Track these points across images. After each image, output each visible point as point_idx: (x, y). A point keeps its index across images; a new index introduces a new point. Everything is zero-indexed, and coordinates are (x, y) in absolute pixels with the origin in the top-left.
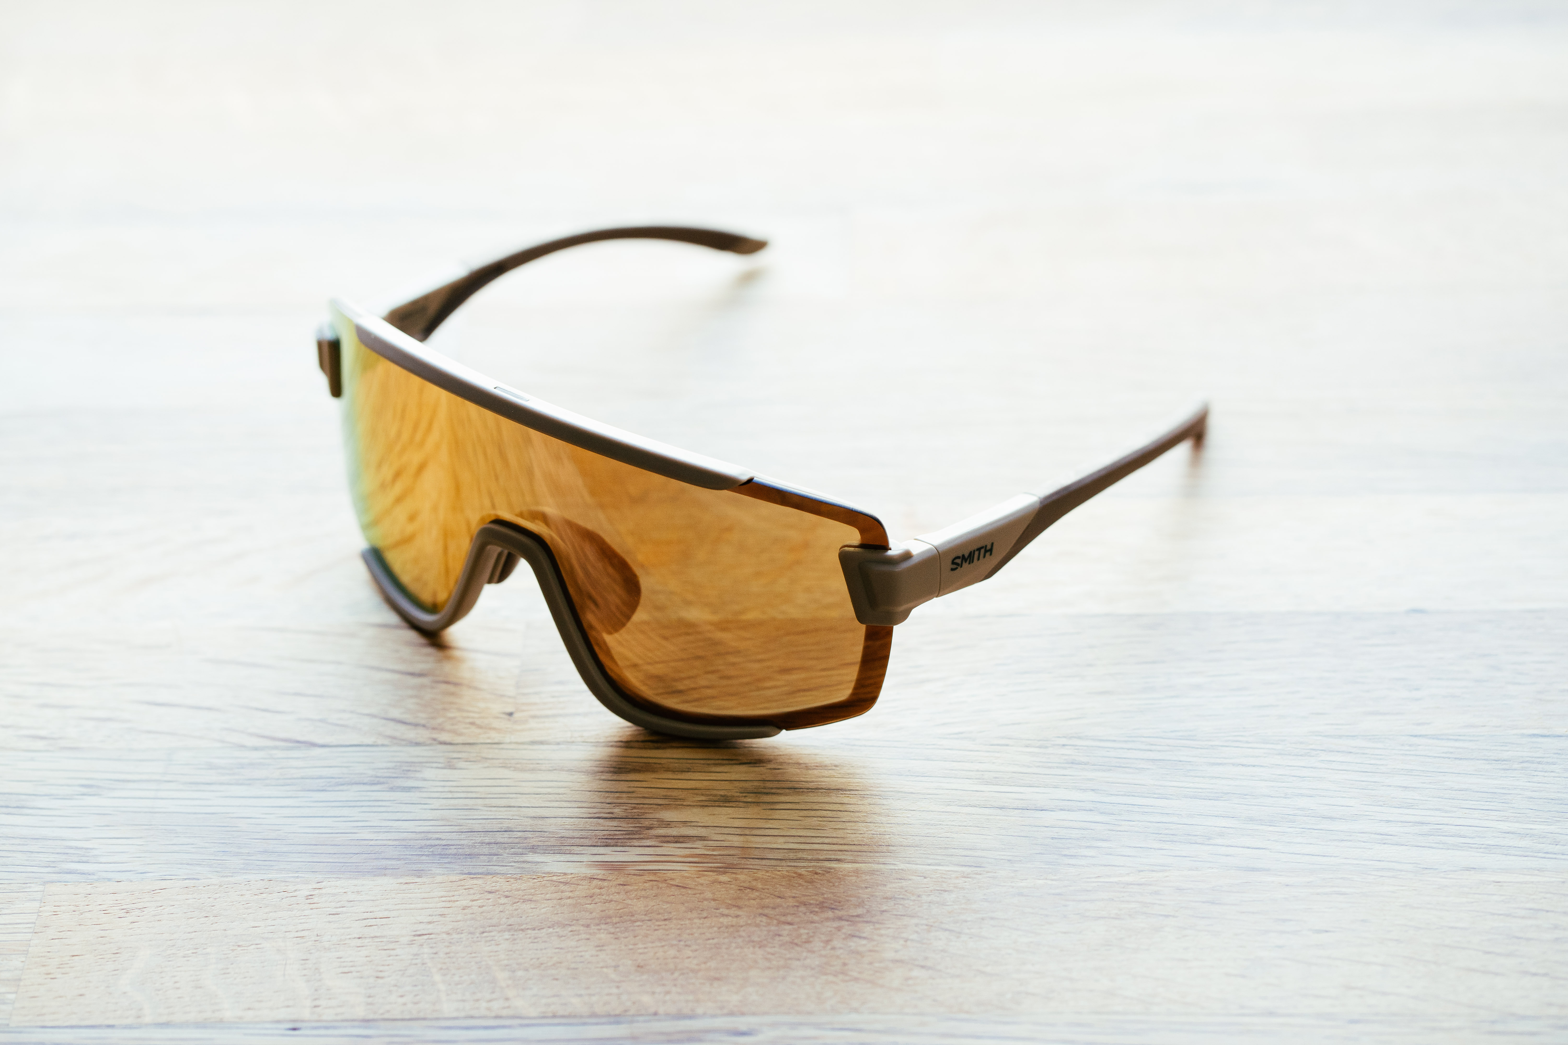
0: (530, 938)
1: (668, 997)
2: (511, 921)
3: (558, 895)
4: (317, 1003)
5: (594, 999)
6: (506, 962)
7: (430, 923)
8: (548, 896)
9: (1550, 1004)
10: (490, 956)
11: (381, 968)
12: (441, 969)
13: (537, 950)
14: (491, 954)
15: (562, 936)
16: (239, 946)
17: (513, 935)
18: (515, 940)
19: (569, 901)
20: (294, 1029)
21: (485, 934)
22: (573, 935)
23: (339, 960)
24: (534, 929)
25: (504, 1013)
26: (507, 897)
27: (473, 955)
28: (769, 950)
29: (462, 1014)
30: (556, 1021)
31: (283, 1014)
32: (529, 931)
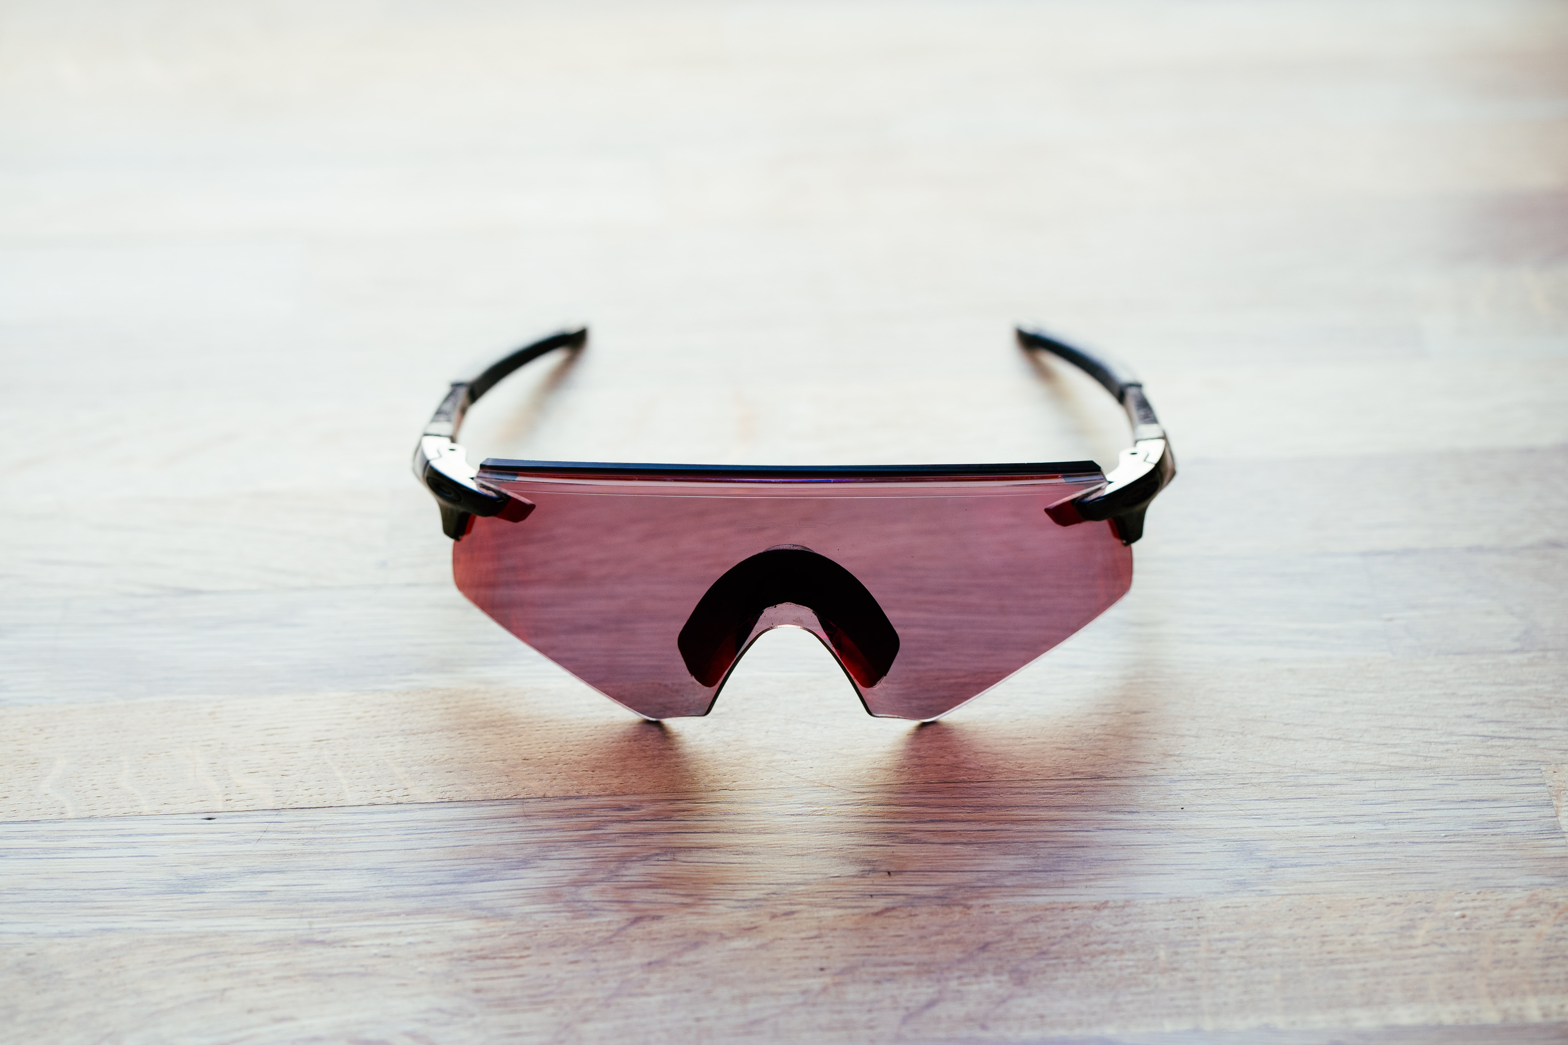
0: (422, 740)
1: (554, 782)
2: (404, 727)
3: (445, 706)
4: (228, 797)
5: (487, 786)
6: (401, 760)
7: (327, 731)
8: (435, 707)
9: (1345, 762)
10: (386, 756)
11: (286, 768)
12: (342, 767)
13: (429, 749)
14: (387, 754)
15: (451, 738)
16: (150, 754)
17: (406, 738)
18: (407, 742)
19: (455, 710)
20: (210, 819)
21: (380, 739)
22: (461, 737)
23: (245, 762)
24: (424, 733)
25: (404, 800)
26: (396, 708)
27: (371, 755)
28: (643, 743)
29: (366, 802)
30: (452, 805)
31: (197, 807)
32: (420, 735)
